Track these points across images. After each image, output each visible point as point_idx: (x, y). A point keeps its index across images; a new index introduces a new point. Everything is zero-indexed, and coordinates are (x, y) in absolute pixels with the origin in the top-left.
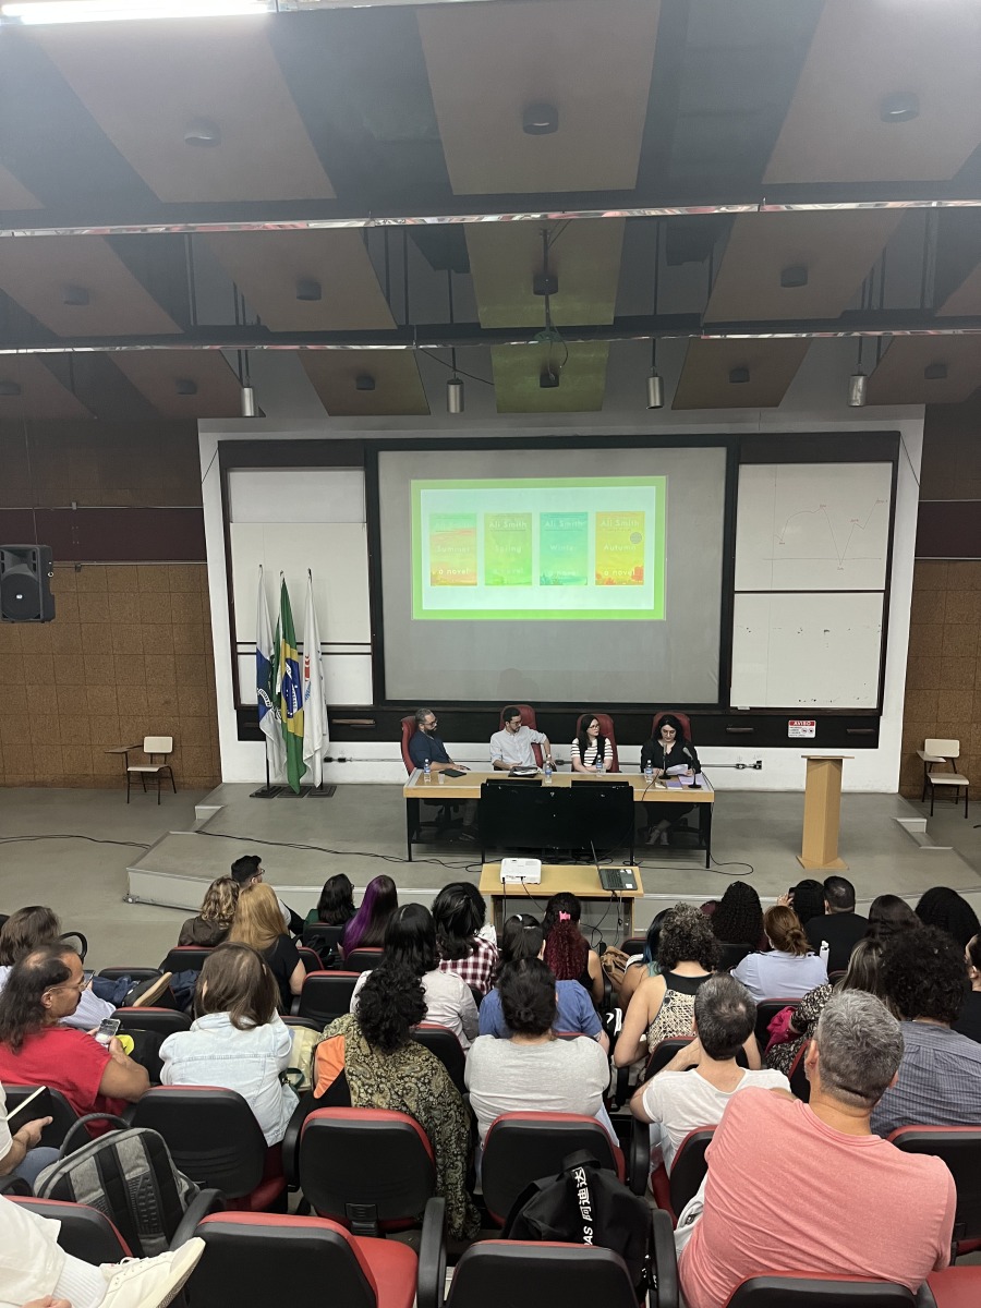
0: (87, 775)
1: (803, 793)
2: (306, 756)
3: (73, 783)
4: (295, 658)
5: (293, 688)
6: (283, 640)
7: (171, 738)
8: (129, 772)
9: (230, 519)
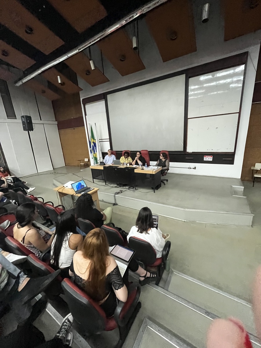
4: (95, 142)
5: (95, 148)
6: (92, 138)
7: (88, 159)
8: (81, 164)
9: (86, 115)
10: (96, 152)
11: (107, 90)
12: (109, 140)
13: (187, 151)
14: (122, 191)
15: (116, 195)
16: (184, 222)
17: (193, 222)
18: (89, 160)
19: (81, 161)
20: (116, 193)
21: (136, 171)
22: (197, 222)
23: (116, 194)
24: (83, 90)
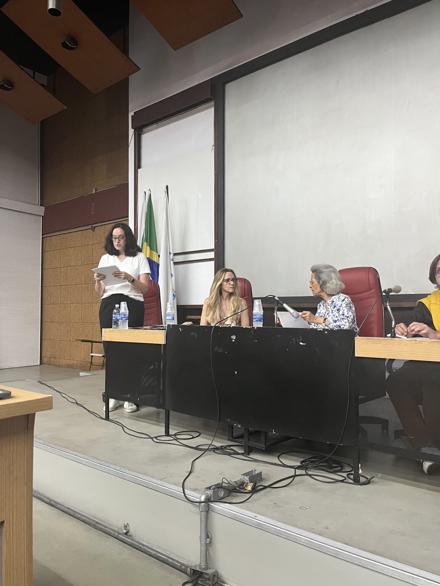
8: (92, 356)
9: (139, 167)
12: (212, 255)
14: (261, 478)
24: (140, 69)
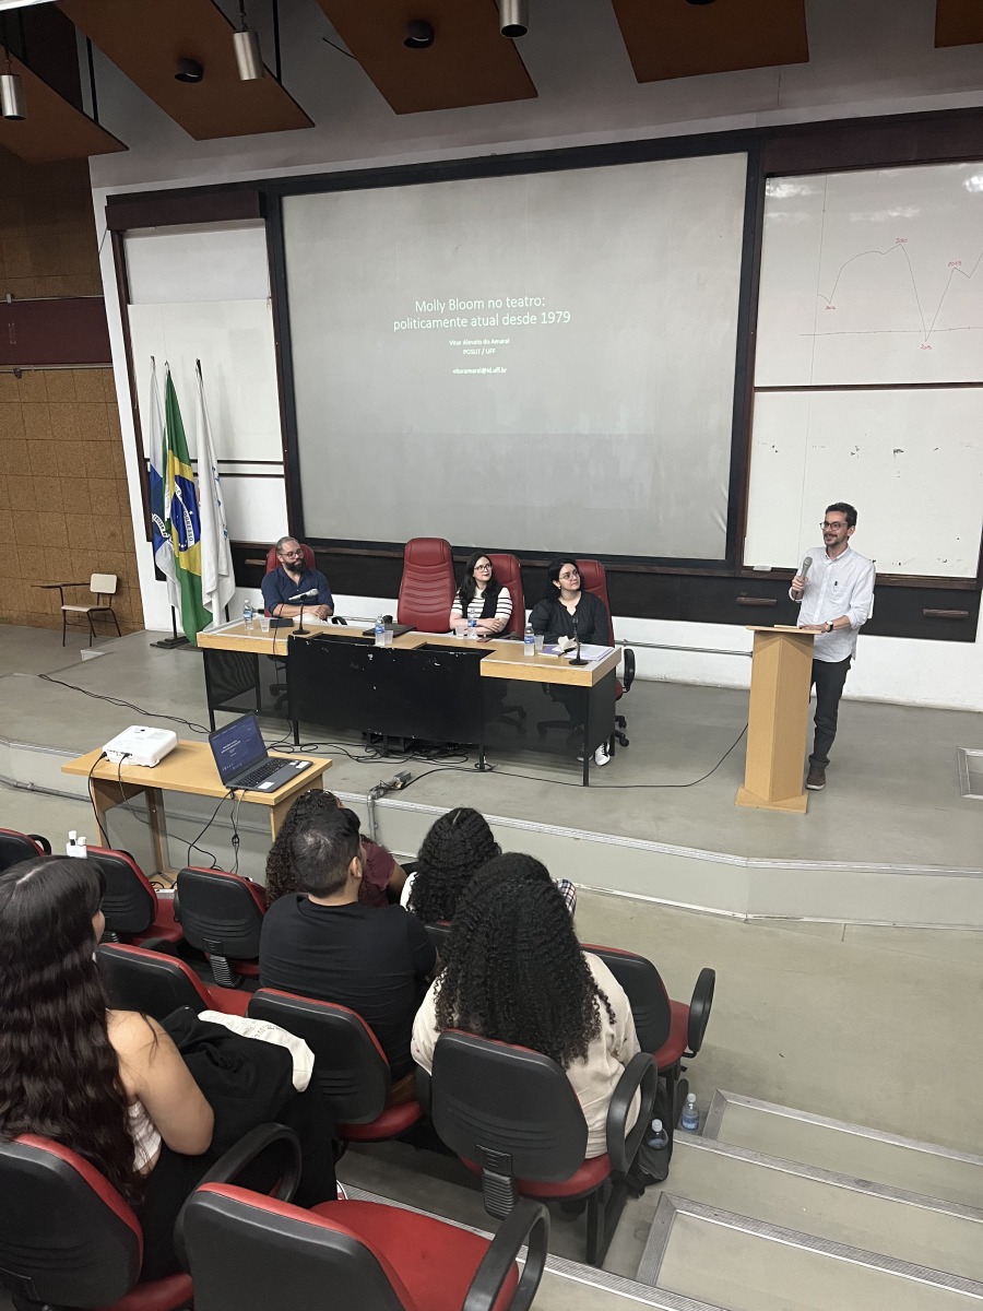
0: (47, 614)
1: (748, 691)
2: (205, 600)
3: (35, 622)
4: (188, 476)
5: (187, 514)
6: (169, 452)
7: (115, 577)
8: (64, 611)
9: (128, 301)
10: (191, 543)
11: (286, 164)
12: (280, 470)
13: (747, 563)
14: (409, 776)
15: (382, 801)
16: (747, 920)
17: (789, 921)
18: (128, 585)
19: (63, 588)
20: (378, 788)
21: (488, 668)
22: (806, 919)
23: (382, 792)
24: (128, 149)
